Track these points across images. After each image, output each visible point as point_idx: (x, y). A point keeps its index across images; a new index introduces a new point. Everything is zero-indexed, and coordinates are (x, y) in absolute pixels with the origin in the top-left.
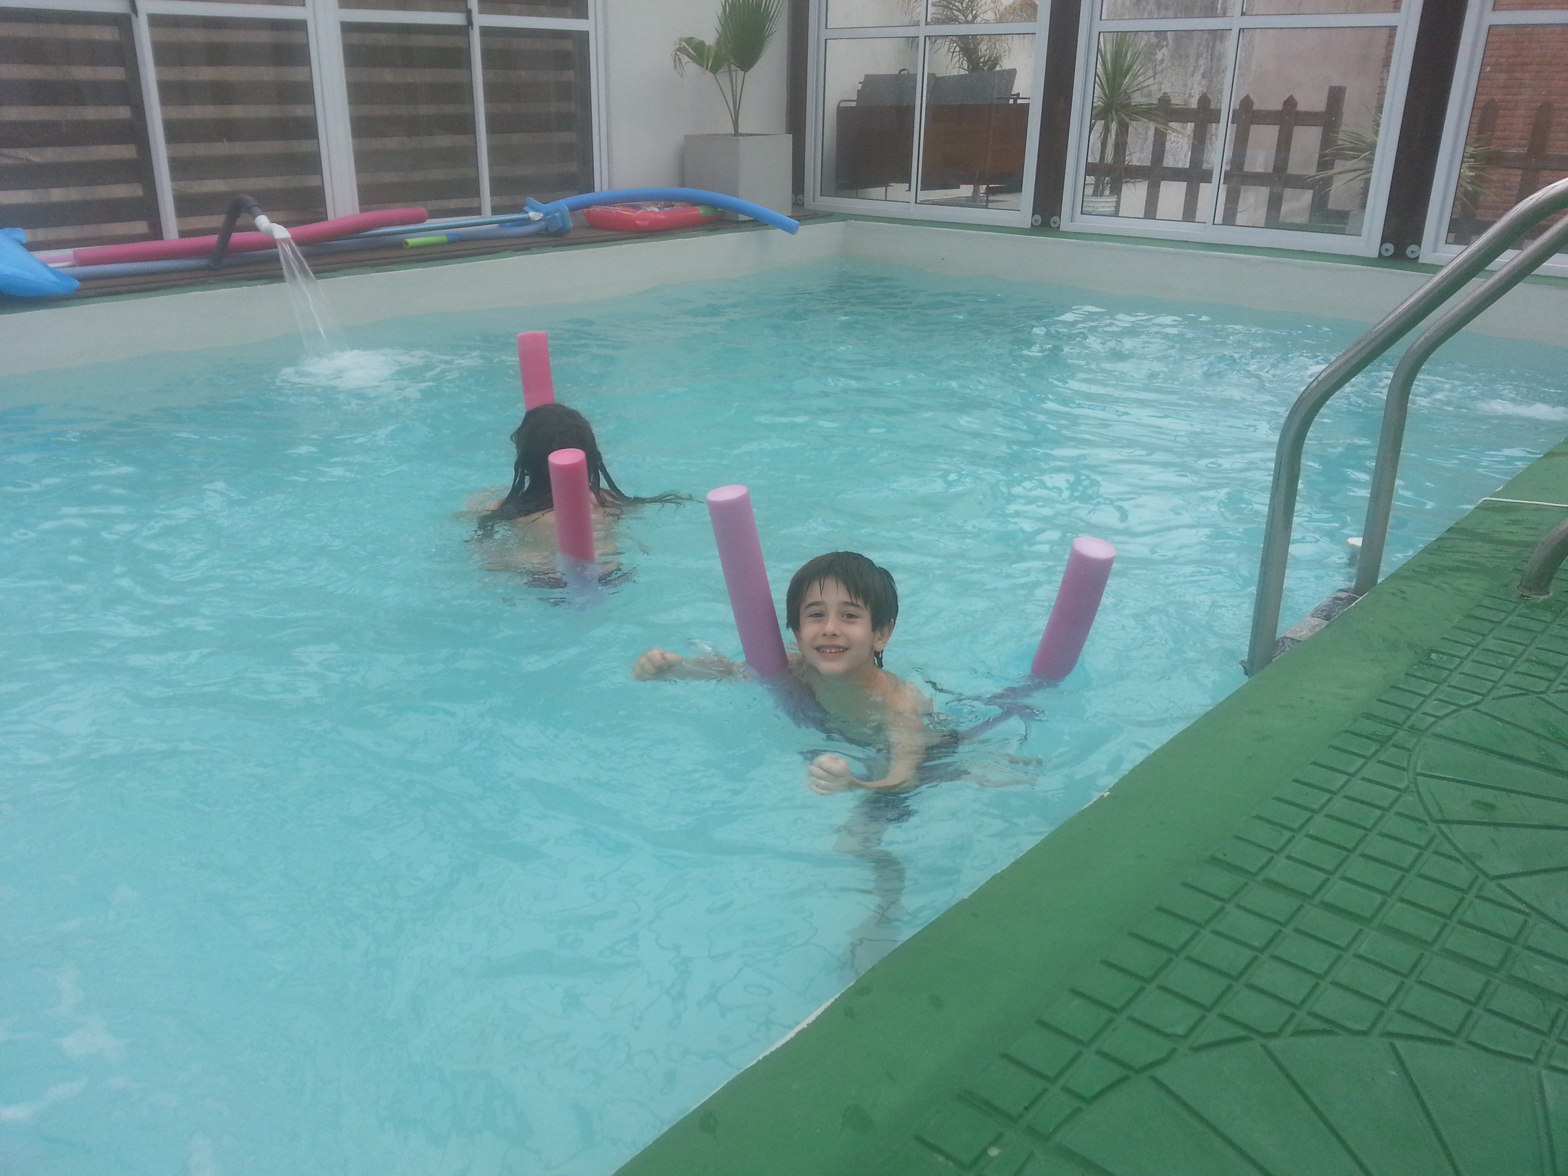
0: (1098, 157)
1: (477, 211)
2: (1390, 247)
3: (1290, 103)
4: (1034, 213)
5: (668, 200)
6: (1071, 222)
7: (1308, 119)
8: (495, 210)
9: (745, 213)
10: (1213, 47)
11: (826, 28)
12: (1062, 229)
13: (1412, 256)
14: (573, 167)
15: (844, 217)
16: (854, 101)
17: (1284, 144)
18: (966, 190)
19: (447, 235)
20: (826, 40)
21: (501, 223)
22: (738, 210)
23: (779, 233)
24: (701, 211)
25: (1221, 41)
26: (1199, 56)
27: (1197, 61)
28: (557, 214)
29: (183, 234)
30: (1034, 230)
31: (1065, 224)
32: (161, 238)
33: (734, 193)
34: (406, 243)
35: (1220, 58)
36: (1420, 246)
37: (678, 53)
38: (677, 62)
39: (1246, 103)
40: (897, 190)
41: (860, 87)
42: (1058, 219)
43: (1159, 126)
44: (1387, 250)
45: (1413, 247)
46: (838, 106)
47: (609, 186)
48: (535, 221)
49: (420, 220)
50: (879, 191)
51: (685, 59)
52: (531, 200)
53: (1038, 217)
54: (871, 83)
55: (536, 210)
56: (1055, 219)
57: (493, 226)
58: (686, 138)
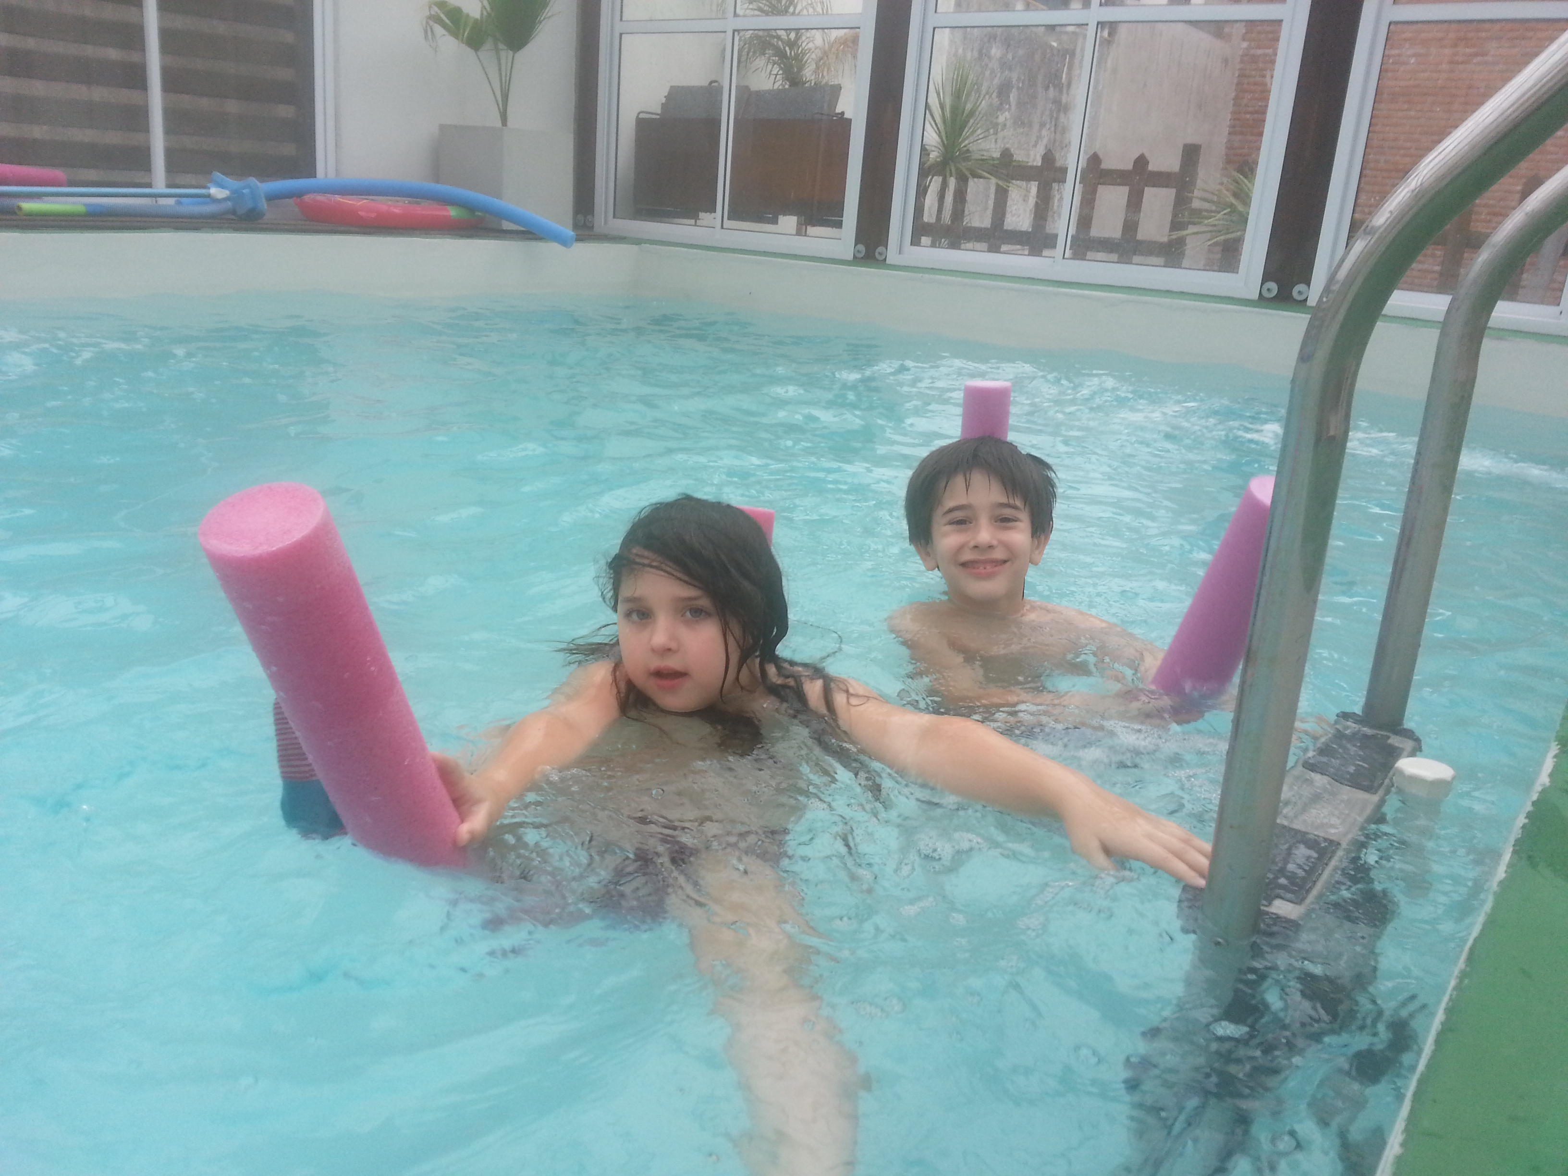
0: (934, 217)
1: (146, 181)
2: (1273, 286)
3: (1141, 162)
4: (857, 242)
5: (413, 196)
6: (900, 253)
7: (1161, 179)
8: (169, 186)
9: (512, 219)
10: (1057, 119)
11: (621, 19)
12: (888, 262)
13: (1301, 297)
14: (289, 149)
15: (638, 242)
16: (658, 114)
17: (1135, 203)
19: (85, 205)
20: (621, 34)
21: (178, 197)
23: (554, 245)
24: (453, 212)
25: (1065, 114)
26: (1042, 125)
27: (1040, 130)
28: (246, 192)
30: (857, 261)
31: (892, 255)
33: (499, 196)
34: (20, 208)
35: (1064, 130)
36: (1309, 285)
37: (431, 23)
38: (428, 33)
39: (1095, 160)
40: (703, 219)
41: (664, 100)
42: (885, 249)
43: (1000, 183)
44: (1268, 290)
45: (1299, 287)
46: (637, 117)
47: (337, 175)
48: (219, 200)
49: (52, 183)
51: (439, 30)
52: (218, 175)
53: (861, 247)
54: (676, 95)
55: (221, 186)
56: (880, 249)
57: (171, 201)
58: (442, 127)
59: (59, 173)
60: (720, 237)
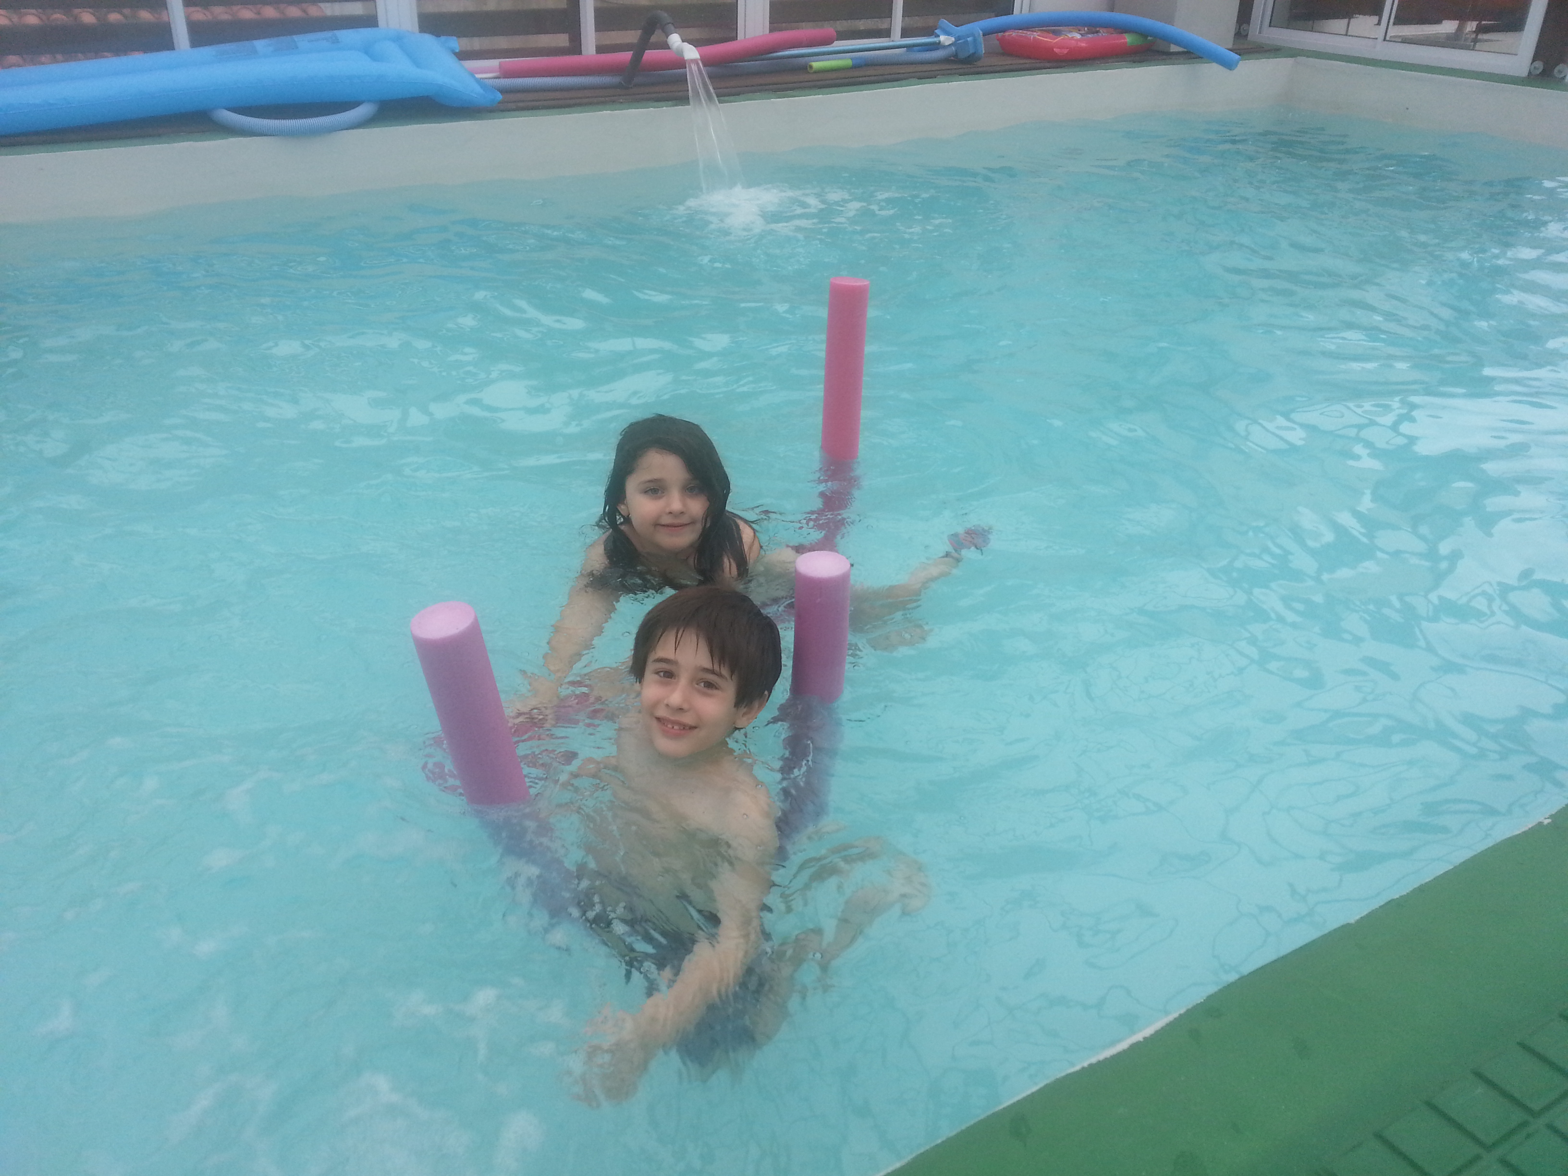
1: (887, 33)
4: (1535, 59)
5: (1092, 26)
9: (1177, 43)
15: (1293, 53)
18: (1449, 27)
19: (853, 58)
21: (909, 47)
22: (1169, 39)
23: (1215, 67)
24: (1129, 39)
28: (969, 39)
29: (600, 49)
30: (1532, 79)
32: (580, 53)
33: (1170, 20)
34: (811, 67)
40: (1363, 24)
42: (1565, 66)
47: (1030, 9)
48: (944, 46)
49: (828, 41)
50: (1338, 25)
52: (944, 22)
53: (1539, 64)
55: (948, 33)
56: (1561, 66)
57: (904, 51)
59: (832, 30)
60: (1378, 49)
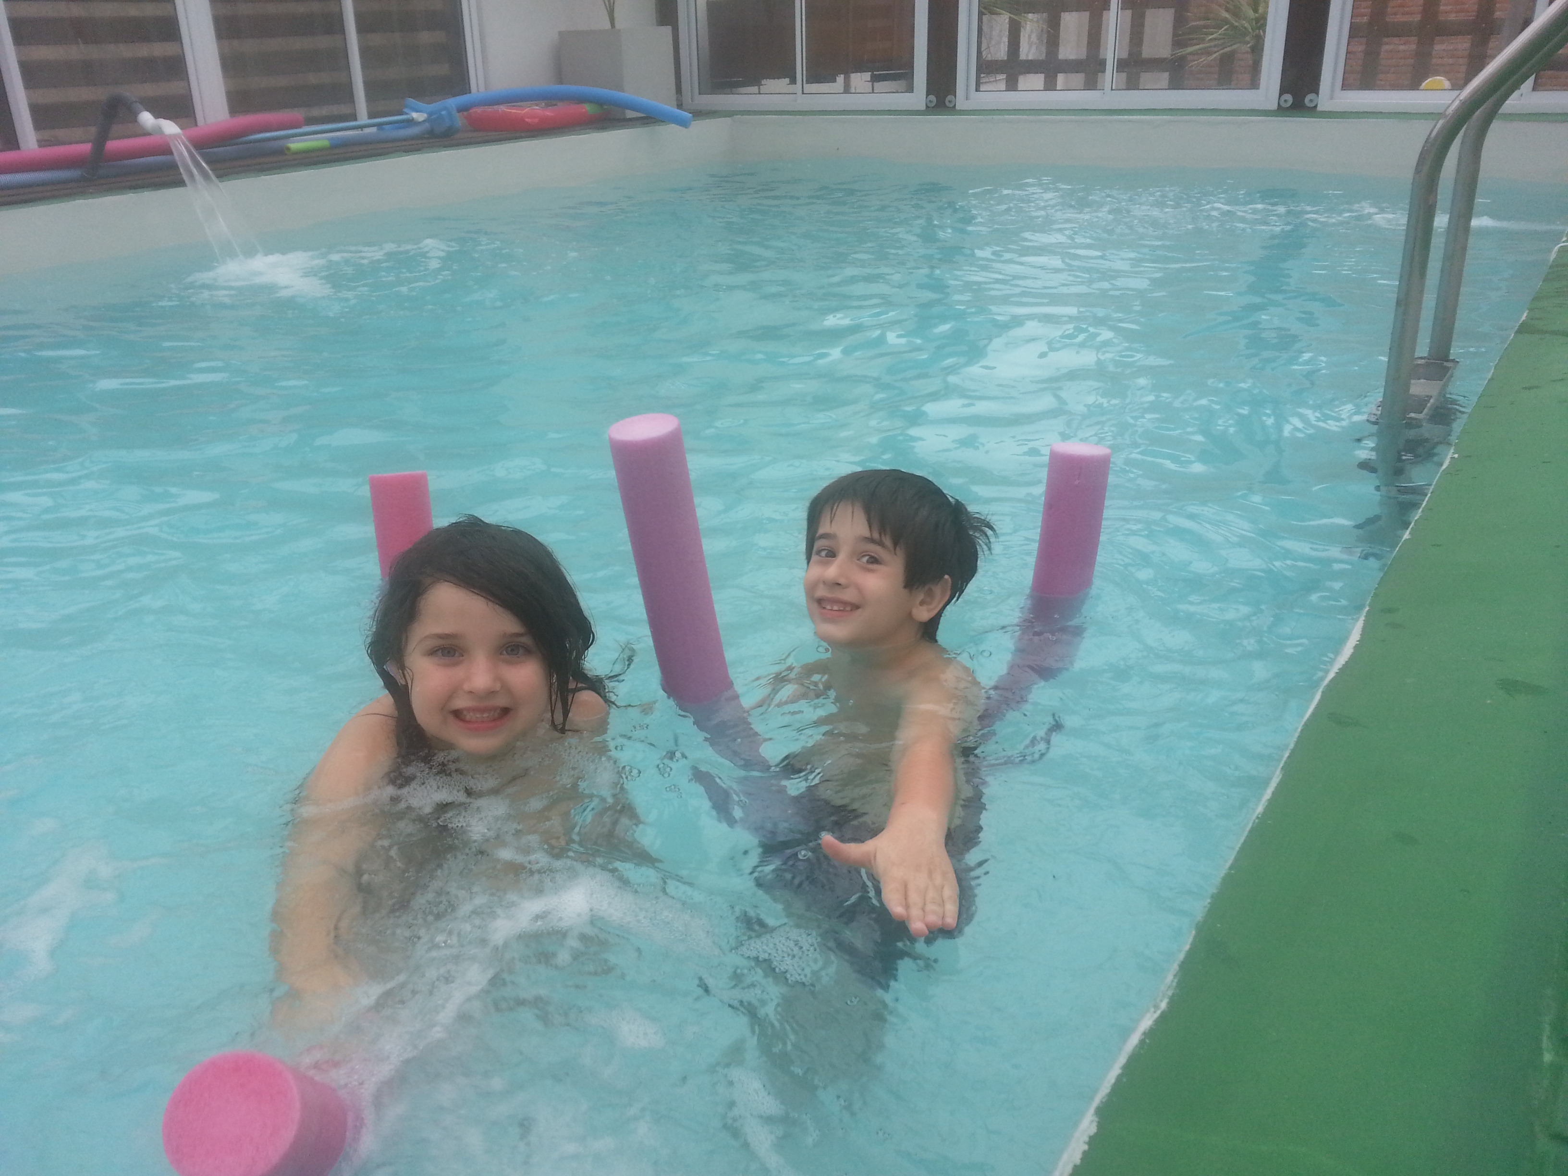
1: (354, 117)
2: (1289, 97)
4: (928, 93)
5: (549, 99)
6: (967, 100)
8: (371, 115)
9: (633, 108)
12: (957, 108)
13: (1313, 105)
14: (443, 69)
15: (727, 113)
17: (1138, 25)
19: (328, 139)
21: (379, 125)
22: (624, 106)
24: (589, 108)
28: (444, 113)
29: (42, 143)
30: (930, 110)
31: (961, 102)
32: (18, 147)
33: (619, 88)
34: (288, 149)
36: (1317, 93)
42: (953, 97)
44: (1285, 101)
45: (1310, 97)
47: (486, 88)
48: (420, 122)
49: (297, 125)
50: (753, 88)
52: (411, 101)
53: (933, 98)
55: (418, 110)
56: (949, 98)
57: (374, 130)
58: (560, 33)
59: (298, 114)
60: (802, 102)
